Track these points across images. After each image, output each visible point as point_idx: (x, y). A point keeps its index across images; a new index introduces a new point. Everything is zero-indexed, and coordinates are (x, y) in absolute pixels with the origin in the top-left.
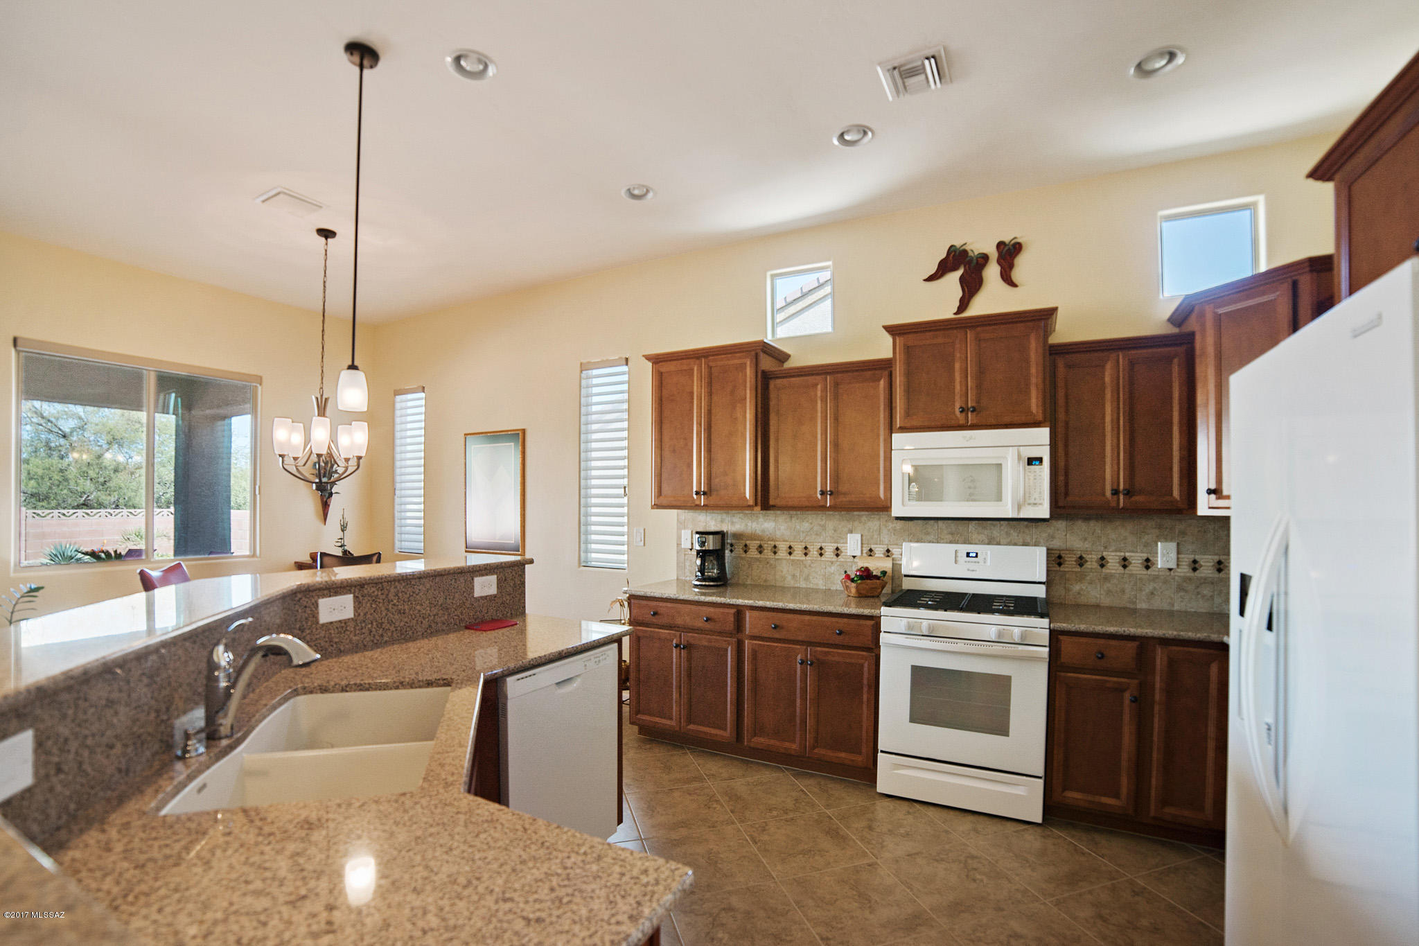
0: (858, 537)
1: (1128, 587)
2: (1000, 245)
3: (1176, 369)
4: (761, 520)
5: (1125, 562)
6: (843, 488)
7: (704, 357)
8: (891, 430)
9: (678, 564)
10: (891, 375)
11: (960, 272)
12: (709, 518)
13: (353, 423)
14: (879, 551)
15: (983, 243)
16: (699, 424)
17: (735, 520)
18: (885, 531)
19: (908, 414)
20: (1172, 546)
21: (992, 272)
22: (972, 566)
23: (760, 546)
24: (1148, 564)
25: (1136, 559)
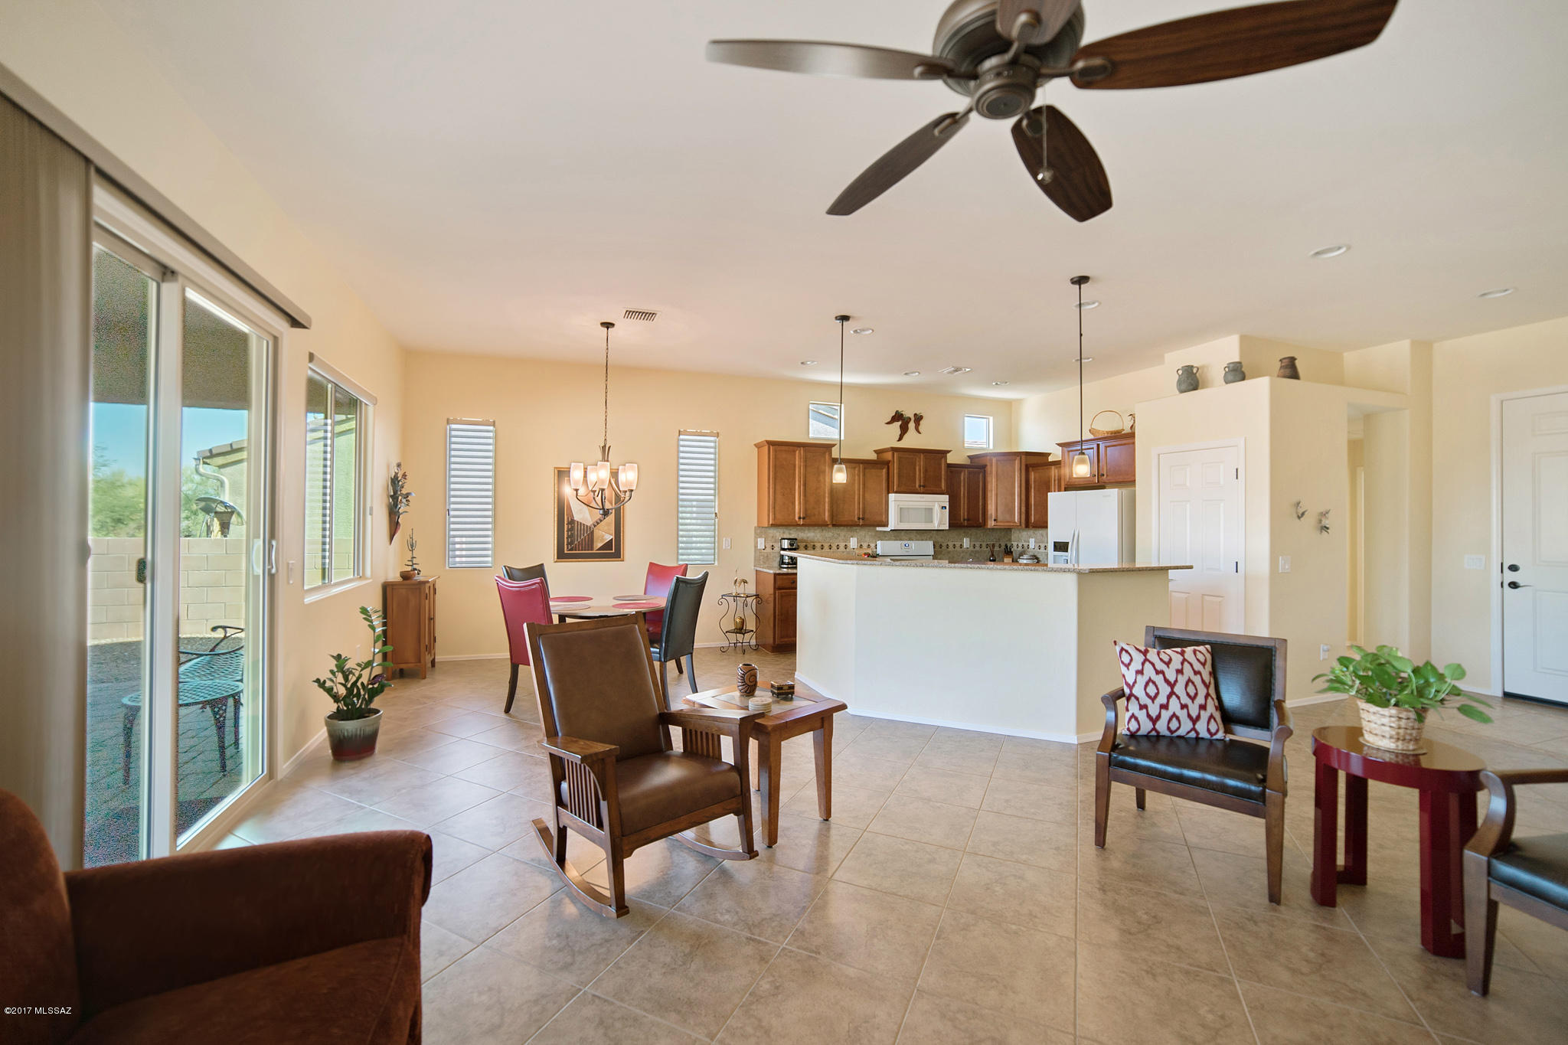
0: (856, 539)
1: (956, 556)
2: (915, 415)
3: (981, 475)
4: (806, 532)
5: (954, 546)
6: (866, 516)
7: (803, 447)
8: (888, 493)
9: (755, 558)
10: (888, 467)
11: (900, 423)
12: (775, 531)
13: (627, 465)
14: (865, 545)
15: (909, 413)
16: (800, 481)
17: (791, 532)
18: (867, 536)
19: (898, 486)
20: (968, 539)
21: (912, 425)
22: (907, 550)
23: (806, 546)
24: (961, 546)
25: (958, 544)
